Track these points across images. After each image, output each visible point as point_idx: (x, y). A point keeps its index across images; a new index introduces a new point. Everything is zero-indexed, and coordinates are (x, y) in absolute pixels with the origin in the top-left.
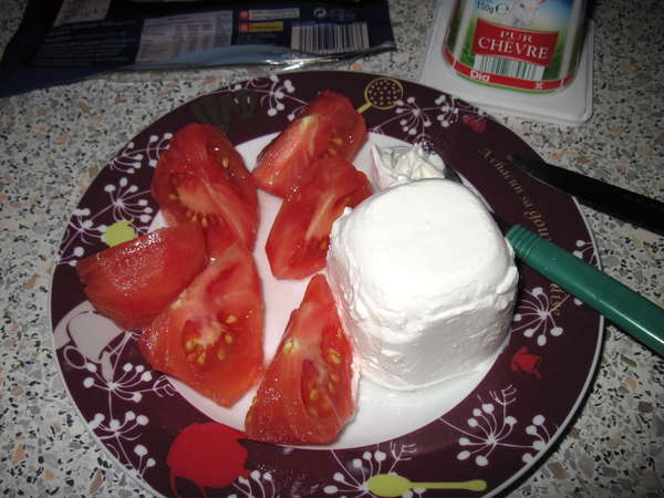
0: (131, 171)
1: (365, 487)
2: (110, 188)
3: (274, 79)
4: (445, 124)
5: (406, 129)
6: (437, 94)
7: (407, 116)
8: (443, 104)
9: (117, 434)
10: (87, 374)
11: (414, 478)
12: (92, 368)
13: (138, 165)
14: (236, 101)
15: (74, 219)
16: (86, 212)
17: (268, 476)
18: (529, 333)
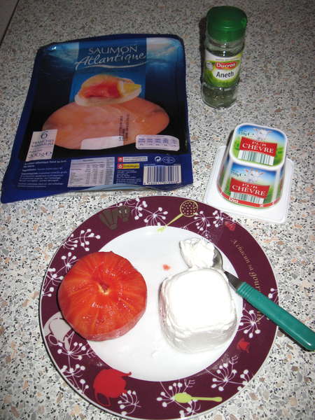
0: (73, 249)
1: (173, 398)
2: (64, 258)
3: (138, 200)
4: (217, 226)
5: (198, 228)
6: (214, 209)
7: (199, 221)
8: (216, 215)
9: (73, 375)
10: (59, 347)
11: (193, 395)
12: (61, 345)
13: (76, 246)
14: (120, 212)
15: (49, 273)
16: (54, 270)
17: (134, 393)
18: (246, 332)
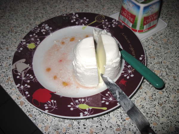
0: (36, 32)
1: (77, 106)
2: (31, 36)
3: (74, 14)
4: (114, 26)
5: (104, 27)
6: (113, 19)
7: (105, 24)
8: (114, 22)
9: (22, 89)
10: (18, 75)
11: (90, 105)
12: (19, 74)
13: (38, 31)
14: (64, 18)
15: (22, 42)
16: (25, 40)
17: (55, 102)
18: (125, 76)
